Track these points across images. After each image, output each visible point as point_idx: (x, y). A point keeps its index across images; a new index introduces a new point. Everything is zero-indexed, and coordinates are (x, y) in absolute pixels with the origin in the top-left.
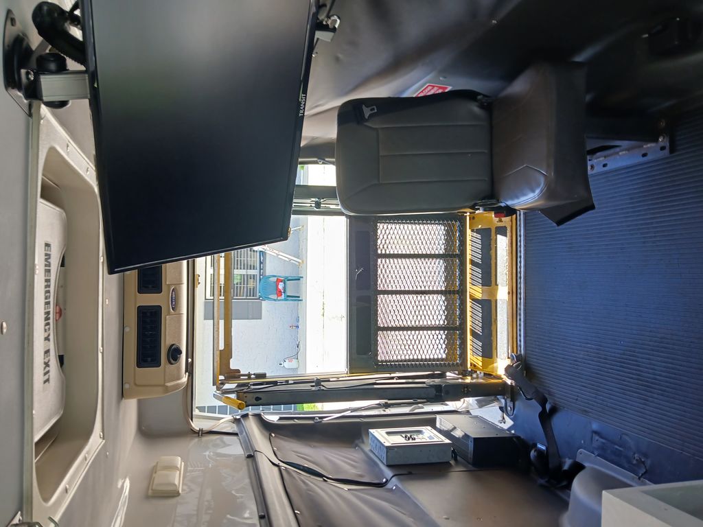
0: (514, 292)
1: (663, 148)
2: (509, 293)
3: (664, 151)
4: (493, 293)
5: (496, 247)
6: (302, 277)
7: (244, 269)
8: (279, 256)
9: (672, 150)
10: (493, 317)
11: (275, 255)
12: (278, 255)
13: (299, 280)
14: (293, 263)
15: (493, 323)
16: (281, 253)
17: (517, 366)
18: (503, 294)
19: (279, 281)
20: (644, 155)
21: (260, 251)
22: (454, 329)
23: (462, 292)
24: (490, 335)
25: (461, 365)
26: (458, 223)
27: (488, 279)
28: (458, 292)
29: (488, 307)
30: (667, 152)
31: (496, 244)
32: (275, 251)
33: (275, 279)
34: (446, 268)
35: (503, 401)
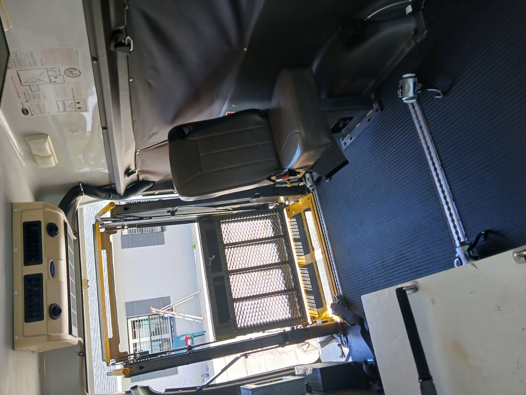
0: (325, 252)
1: (377, 111)
2: (322, 253)
3: (378, 112)
4: (313, 258)
5: (307, 224)
6: (205, 332)
7: (159, 334)
8: (186, 318)
9: (382, 110)
10: (317, 274)
11: (182, 317)
12: (184, 317)
13: (204, 334)
14: (196, 322)
15: (318, 279)
16: (186, 315)
17: (339, 302)
18: (318, 255)
19: (187, 339)
20: (369, 120)
21: (170, 317)
22: (292, 291)
23: (291, 262)
24: (318, 289)
25: (302, 317)
26: (278, 214)
27: (307, 248)
28: (288, 262)
29: (311, 268)
30: (379, 111)
31: (306, 222)
32: (181, 314)
33: (183, 338)
34: (278, 249)
35: (339, 338)
